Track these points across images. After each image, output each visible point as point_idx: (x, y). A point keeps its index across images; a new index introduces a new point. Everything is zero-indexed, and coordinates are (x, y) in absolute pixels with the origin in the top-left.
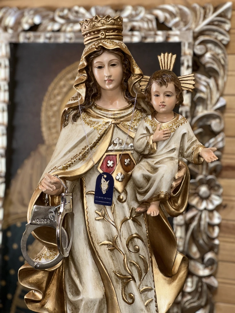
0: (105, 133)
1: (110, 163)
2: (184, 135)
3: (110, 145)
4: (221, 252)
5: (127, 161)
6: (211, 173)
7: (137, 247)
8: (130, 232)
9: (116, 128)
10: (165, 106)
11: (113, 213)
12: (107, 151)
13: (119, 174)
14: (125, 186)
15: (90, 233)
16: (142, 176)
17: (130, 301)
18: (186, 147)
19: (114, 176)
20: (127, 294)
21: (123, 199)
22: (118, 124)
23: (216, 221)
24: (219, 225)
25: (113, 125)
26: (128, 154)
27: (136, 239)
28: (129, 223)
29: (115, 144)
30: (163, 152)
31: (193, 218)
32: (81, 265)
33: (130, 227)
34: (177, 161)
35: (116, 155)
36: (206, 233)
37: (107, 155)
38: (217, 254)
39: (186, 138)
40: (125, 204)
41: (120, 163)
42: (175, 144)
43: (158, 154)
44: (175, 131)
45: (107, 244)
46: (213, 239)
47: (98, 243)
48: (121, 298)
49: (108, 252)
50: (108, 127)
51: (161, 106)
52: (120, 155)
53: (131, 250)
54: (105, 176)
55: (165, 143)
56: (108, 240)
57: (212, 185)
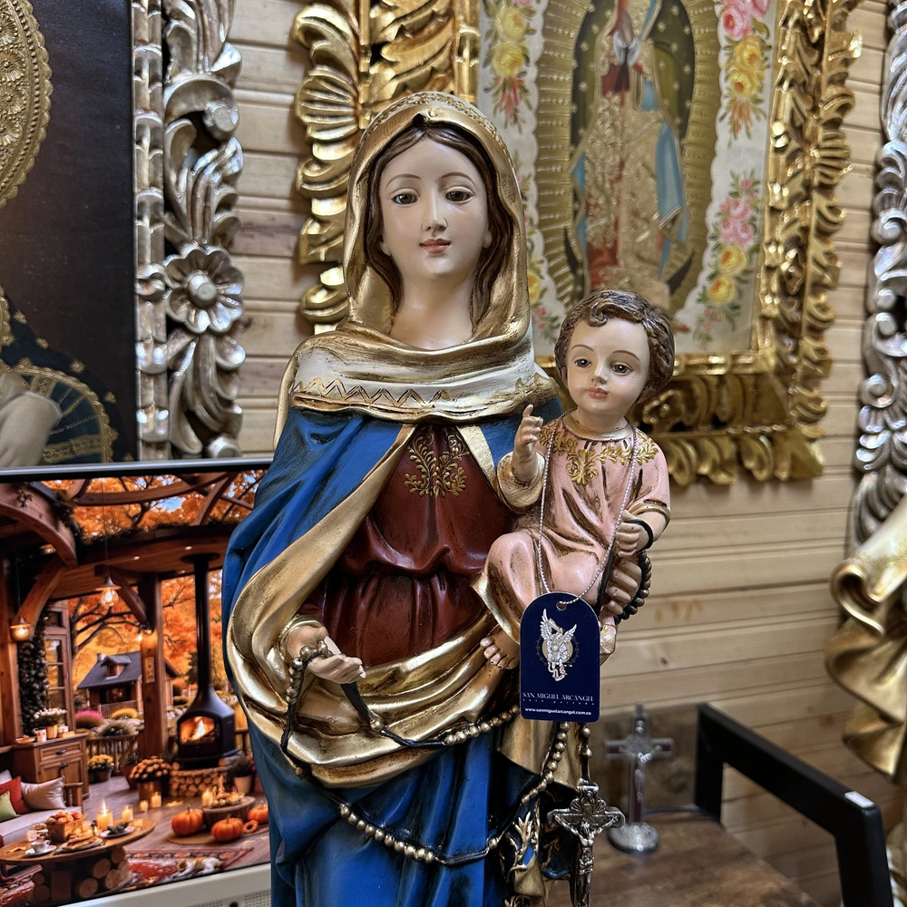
6: (213, 243)
23: (237, 358)
24: (239, 369)
31: (181, 355)
36: (212, 390)
46: (229, 403)
57: (218, 271)
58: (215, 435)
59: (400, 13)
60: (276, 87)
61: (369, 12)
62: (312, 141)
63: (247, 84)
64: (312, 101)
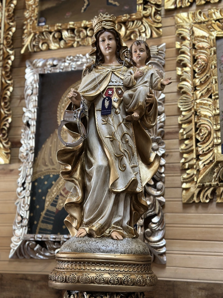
0: (107, 76)
1: (110, 92)
2: (152, 74)
3: (110, 82)
4: (166, 182)
5: (120, 92)
6: (158, 135)
7: (127, 139)
8: (122, 131)
9: (113, 74)
10: (140, 57)
11: (112, 120)
12: (108, 86)
13: (116, 98)
14: (119, 105)
15: (99, 130)
16: (128, 96)
17: (123, 169)
18: (154, 81)
19: (113, 99)
20: (121, 166)
21: (118, 112)
22: (114, 72)
23: (163, 163)
24: (164, 166)
25: (111, 72)
26: (120, 88)
27: (126, 135)
28: (122, 125)
29: (113, 82)
30: (140, 84)
32: (94, 149)
33: (122, 127)
34: (149, 88)
35: (113, 88)
37: (108, 88)
38: (164, 183)
39: (154, 76)
40: (119, 115)
41: (115, 92)
42: (147, 78)
43: (138, 85)
44: (147, 72)
45: (109, 138)
46: (161, 173)
47: (103, 137)
48: (118, 168)
49: (109, 142)
50: (108, 73)
51: (138, 57)
52: (116, 88)
53: (124, 142)
54: (107, 99)
55: (141, 79)
56: (110, 135)
57: (159, 142)
58: (158, 181)
59: (200, 78)
60: (174, 101)
61: (193, 80)
62: (182, 111)
63: (167, 102)
64: (181, 103)
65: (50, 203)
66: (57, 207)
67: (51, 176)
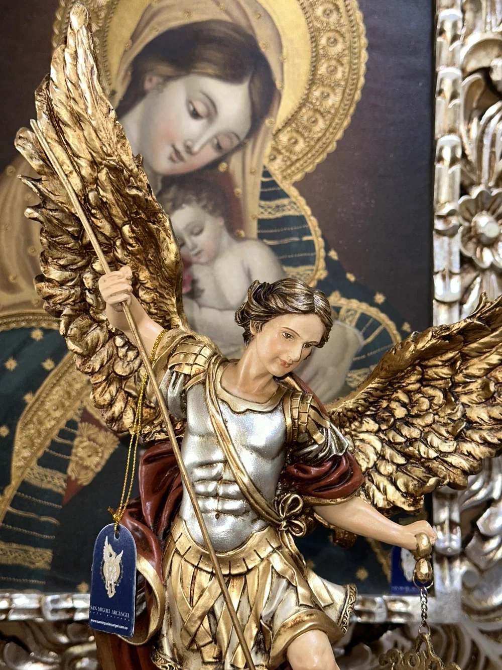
65: (33, 454)
66: (72, 471)
67: (37, 335)
